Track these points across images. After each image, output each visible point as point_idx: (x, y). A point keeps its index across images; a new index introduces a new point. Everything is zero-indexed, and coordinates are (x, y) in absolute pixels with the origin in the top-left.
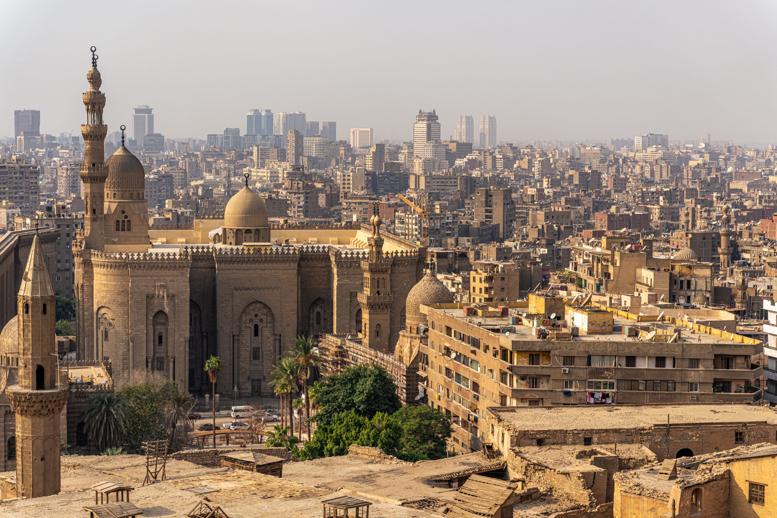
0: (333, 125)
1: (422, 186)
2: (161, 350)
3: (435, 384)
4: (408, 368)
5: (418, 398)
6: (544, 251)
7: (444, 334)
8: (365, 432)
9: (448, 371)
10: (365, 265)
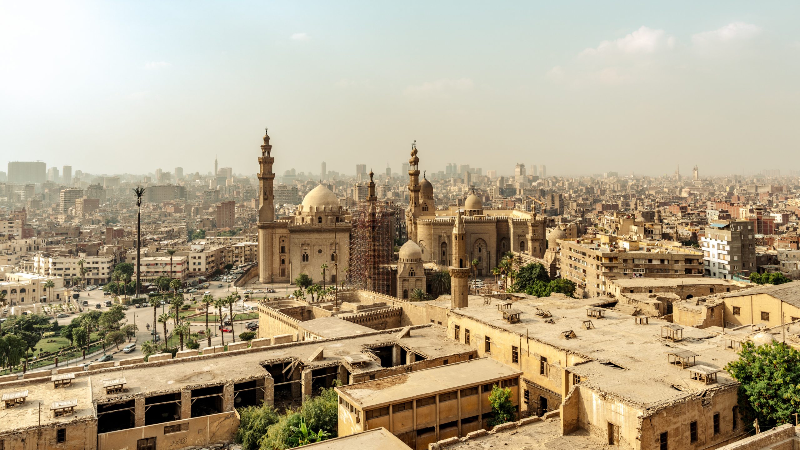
0: (480, 170)
1: (522, 193)
2: (444, 257)
3: (564, 271)
4: (551, 264)
5: (556, 276)
6: (580, 219)
7: (569, 250)
8: (548, 288)
9: (571, 265)
10: (529, 224)
